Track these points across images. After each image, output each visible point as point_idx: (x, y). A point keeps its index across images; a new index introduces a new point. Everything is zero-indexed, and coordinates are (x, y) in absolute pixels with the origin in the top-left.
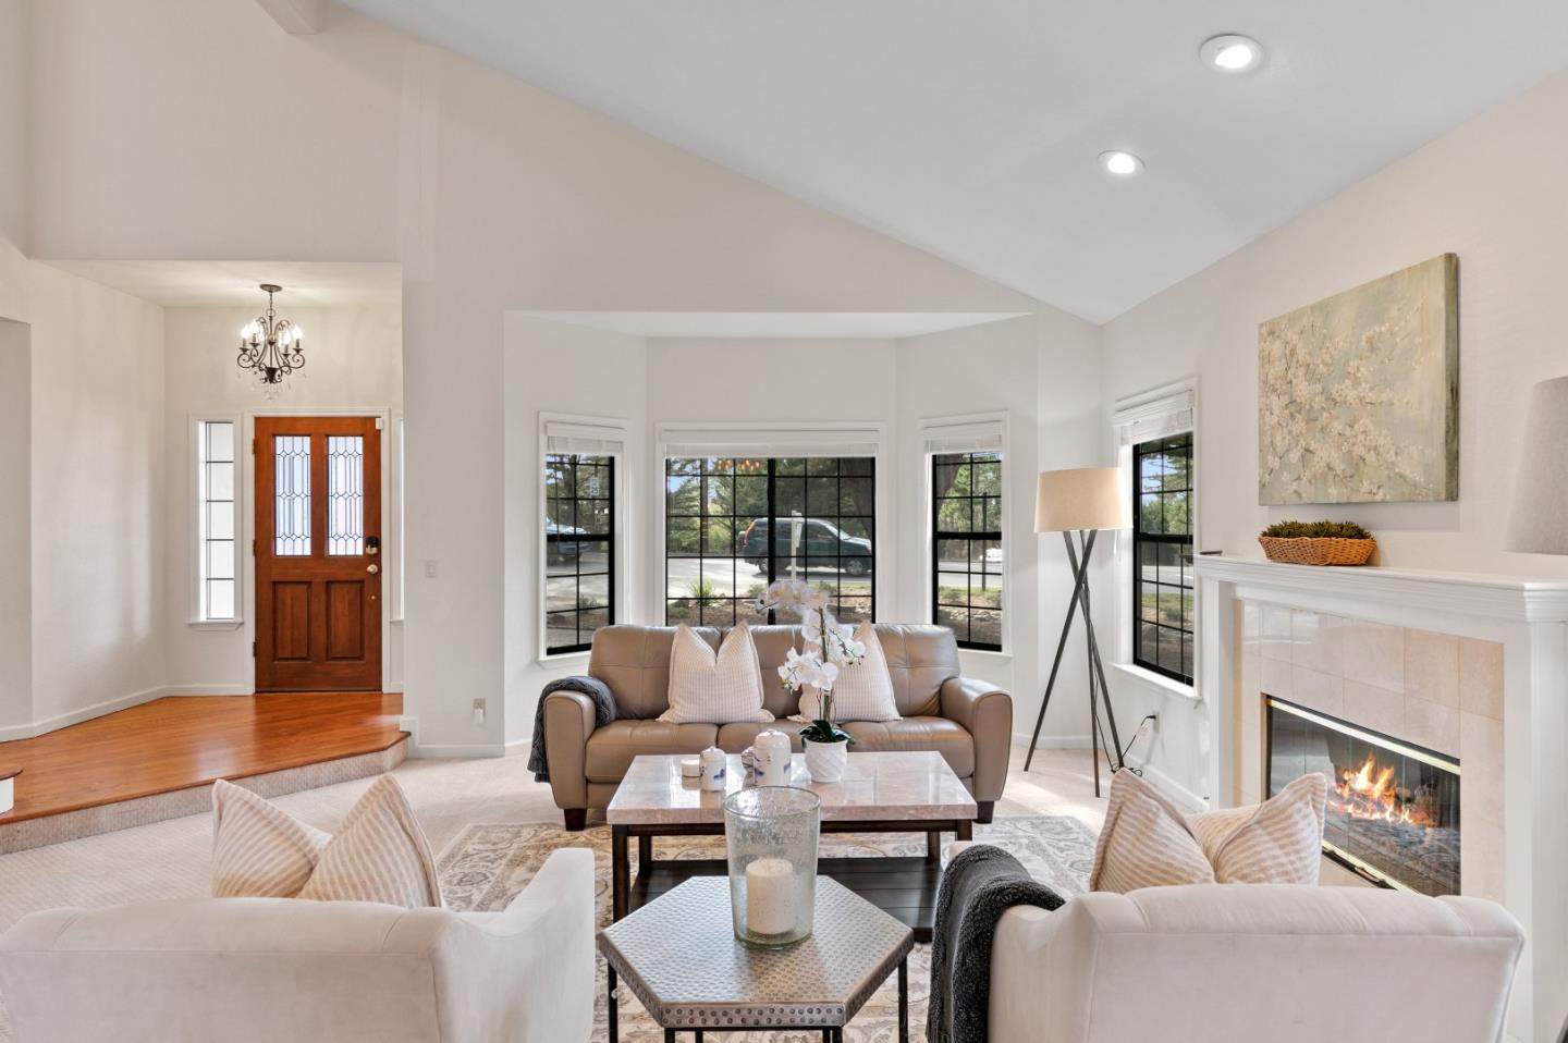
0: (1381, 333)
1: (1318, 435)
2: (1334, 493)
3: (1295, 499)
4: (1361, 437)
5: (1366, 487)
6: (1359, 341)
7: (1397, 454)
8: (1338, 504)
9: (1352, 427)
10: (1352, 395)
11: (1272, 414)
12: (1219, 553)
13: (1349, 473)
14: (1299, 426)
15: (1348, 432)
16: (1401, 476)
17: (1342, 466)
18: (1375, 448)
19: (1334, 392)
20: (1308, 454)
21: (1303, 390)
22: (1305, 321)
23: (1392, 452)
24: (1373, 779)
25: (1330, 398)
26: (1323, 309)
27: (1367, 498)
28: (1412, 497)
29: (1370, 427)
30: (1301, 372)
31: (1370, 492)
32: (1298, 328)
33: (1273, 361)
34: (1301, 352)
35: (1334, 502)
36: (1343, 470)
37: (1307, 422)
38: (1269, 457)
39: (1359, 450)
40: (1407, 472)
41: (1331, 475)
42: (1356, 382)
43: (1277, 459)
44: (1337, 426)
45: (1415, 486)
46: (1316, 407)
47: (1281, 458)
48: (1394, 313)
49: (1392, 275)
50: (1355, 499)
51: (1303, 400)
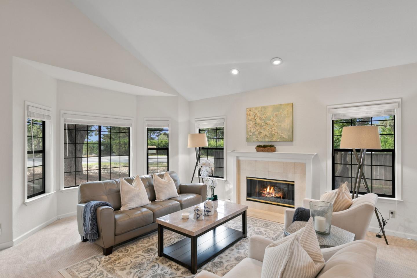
0: (278, 114)
1: (263, 130)
2: (267, 140)
3: (257, 141)
4: (273, 130)
5: (275, 139)
6: (273, 114)
7: (282, 134)
8: (268, 142)
9: (271, 129)
10: (271, 123)
11: (250, 125)
12: (235, 151)
13: (271, 136)
14: (258, 127)
15: (270, 129)
16: (283, 137)
17: (269, 135)
18: (277, 132)
19: (267, 122)
20: (260, 133)
21: (259, 121)
22: (260, 109)
23: (281, 133)
24: (270, 189)
25: (266, 123)
26: (265, 108)
27: (275, 141)
28: (285, 140)
29: (276, 129)
30: (258, 118)
31: (276, 140)
32: (258, 110)
33: (251, 116)
34: (258, 115)
35: (267, 141)
36: (269, 136)
37: (260, 127)
38: (250, 133)
39: (273, 133)
40: (284, 137)
41: (266, 137)
42: (272, 121)
43: (252, 134)
44: (268, 128)
45: (286, 139)
46: (262, 125)
47: (253, 133)
48: (281, 110)
49: (281, 104)
50: (272, 141)
51: (259, 123)
